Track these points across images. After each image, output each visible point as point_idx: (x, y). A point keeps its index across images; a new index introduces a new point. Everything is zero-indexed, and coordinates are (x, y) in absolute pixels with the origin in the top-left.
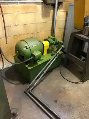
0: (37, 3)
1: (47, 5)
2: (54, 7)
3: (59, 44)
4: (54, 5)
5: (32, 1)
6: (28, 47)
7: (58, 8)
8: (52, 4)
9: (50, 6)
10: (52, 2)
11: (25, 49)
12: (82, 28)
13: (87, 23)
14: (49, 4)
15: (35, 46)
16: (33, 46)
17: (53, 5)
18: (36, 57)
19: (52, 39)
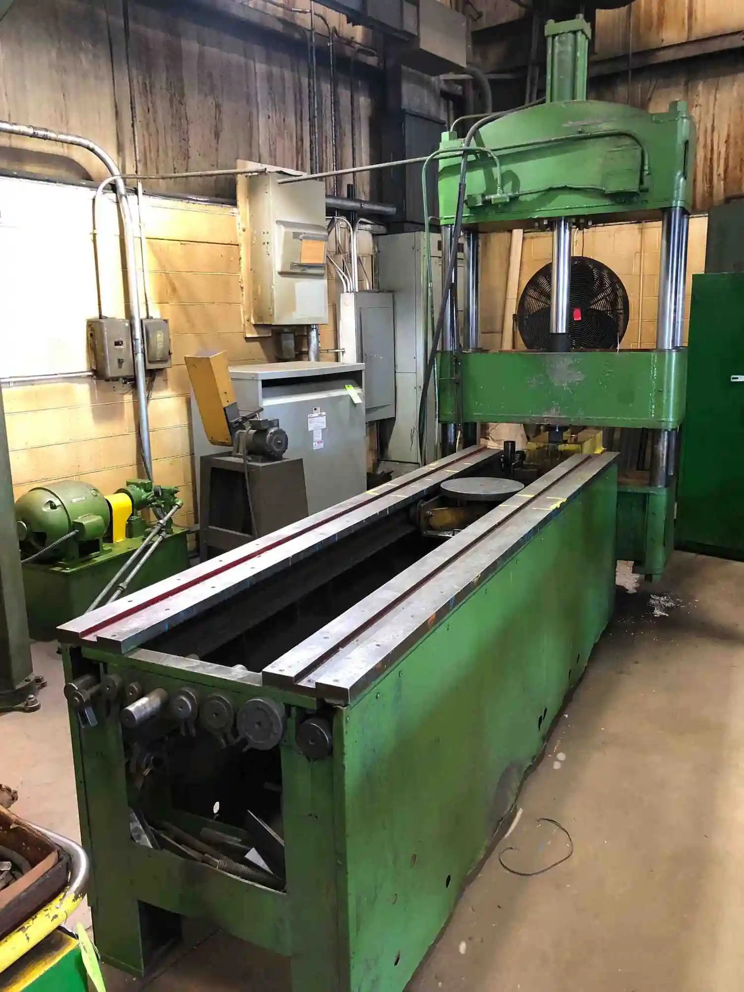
0: (71, 378)
1: (107, 380)
2: (135, 386)
3: (166, 494)
4: (133, 381)
5: (56, 374)
6: (57, 502)
7: (149, 388)
8: (124, 378)
9: (119, 385)
10: (125, 371)
11: (47, 509)
12: (227, 439)
13: (236, 422)
14: (116, 379)
15: (79, 499)
16: (74, 501)
17: (130, 380)
18: (87, 532)
19: (138, 485)
